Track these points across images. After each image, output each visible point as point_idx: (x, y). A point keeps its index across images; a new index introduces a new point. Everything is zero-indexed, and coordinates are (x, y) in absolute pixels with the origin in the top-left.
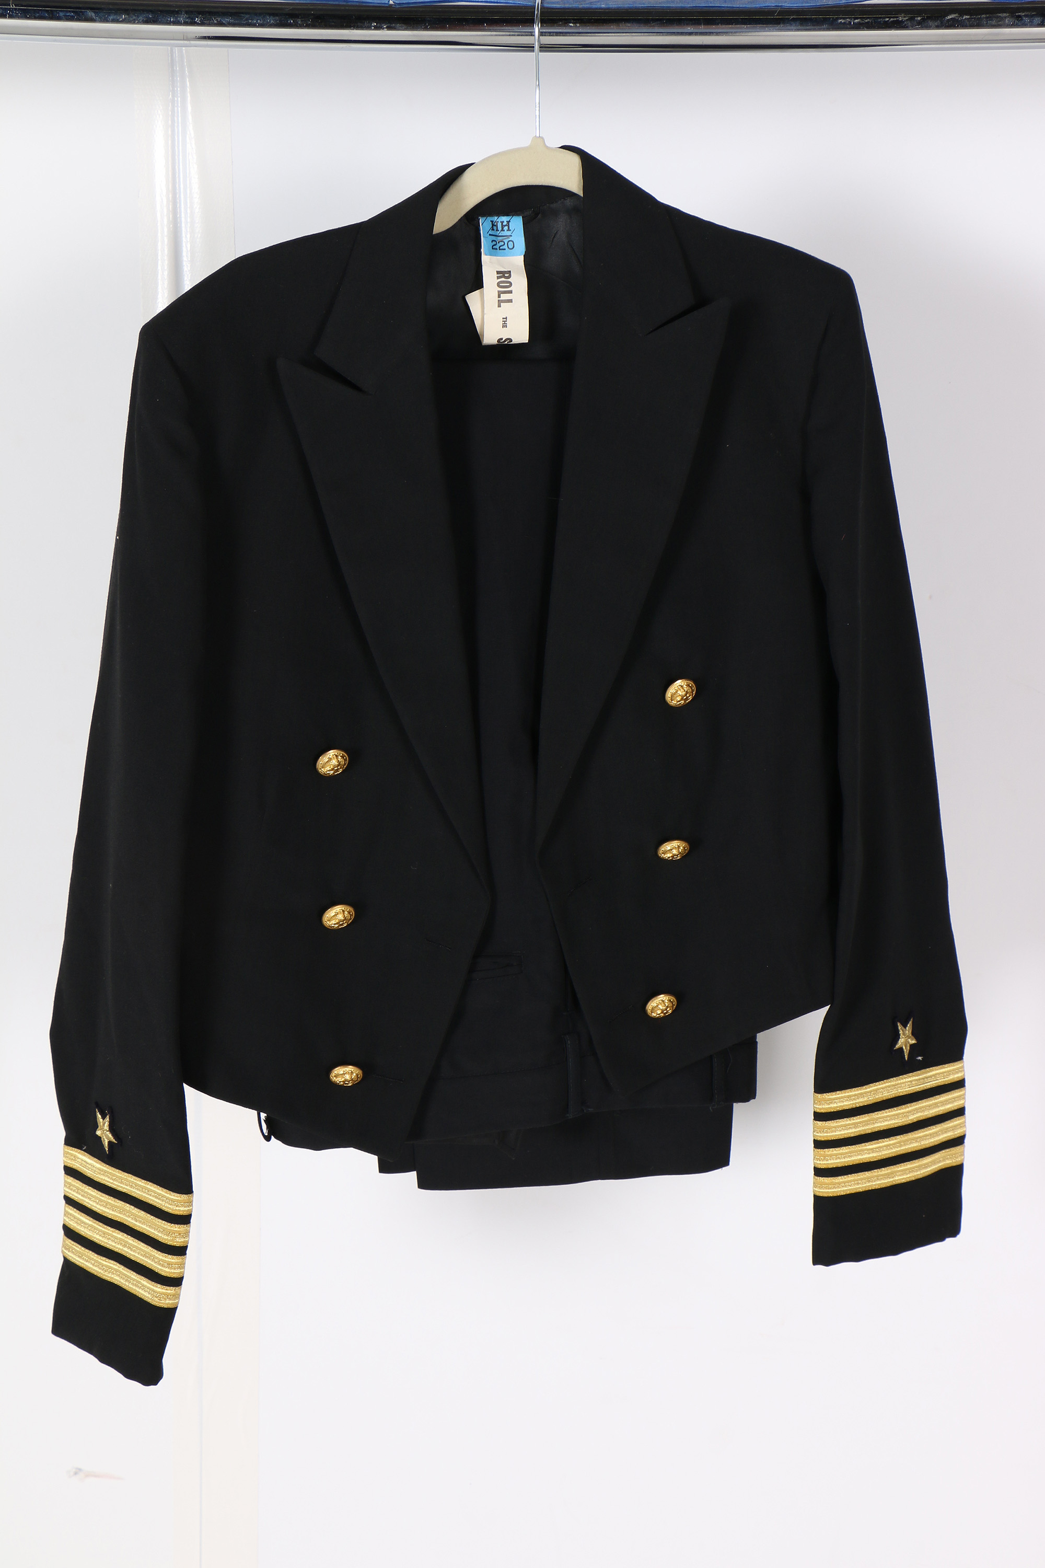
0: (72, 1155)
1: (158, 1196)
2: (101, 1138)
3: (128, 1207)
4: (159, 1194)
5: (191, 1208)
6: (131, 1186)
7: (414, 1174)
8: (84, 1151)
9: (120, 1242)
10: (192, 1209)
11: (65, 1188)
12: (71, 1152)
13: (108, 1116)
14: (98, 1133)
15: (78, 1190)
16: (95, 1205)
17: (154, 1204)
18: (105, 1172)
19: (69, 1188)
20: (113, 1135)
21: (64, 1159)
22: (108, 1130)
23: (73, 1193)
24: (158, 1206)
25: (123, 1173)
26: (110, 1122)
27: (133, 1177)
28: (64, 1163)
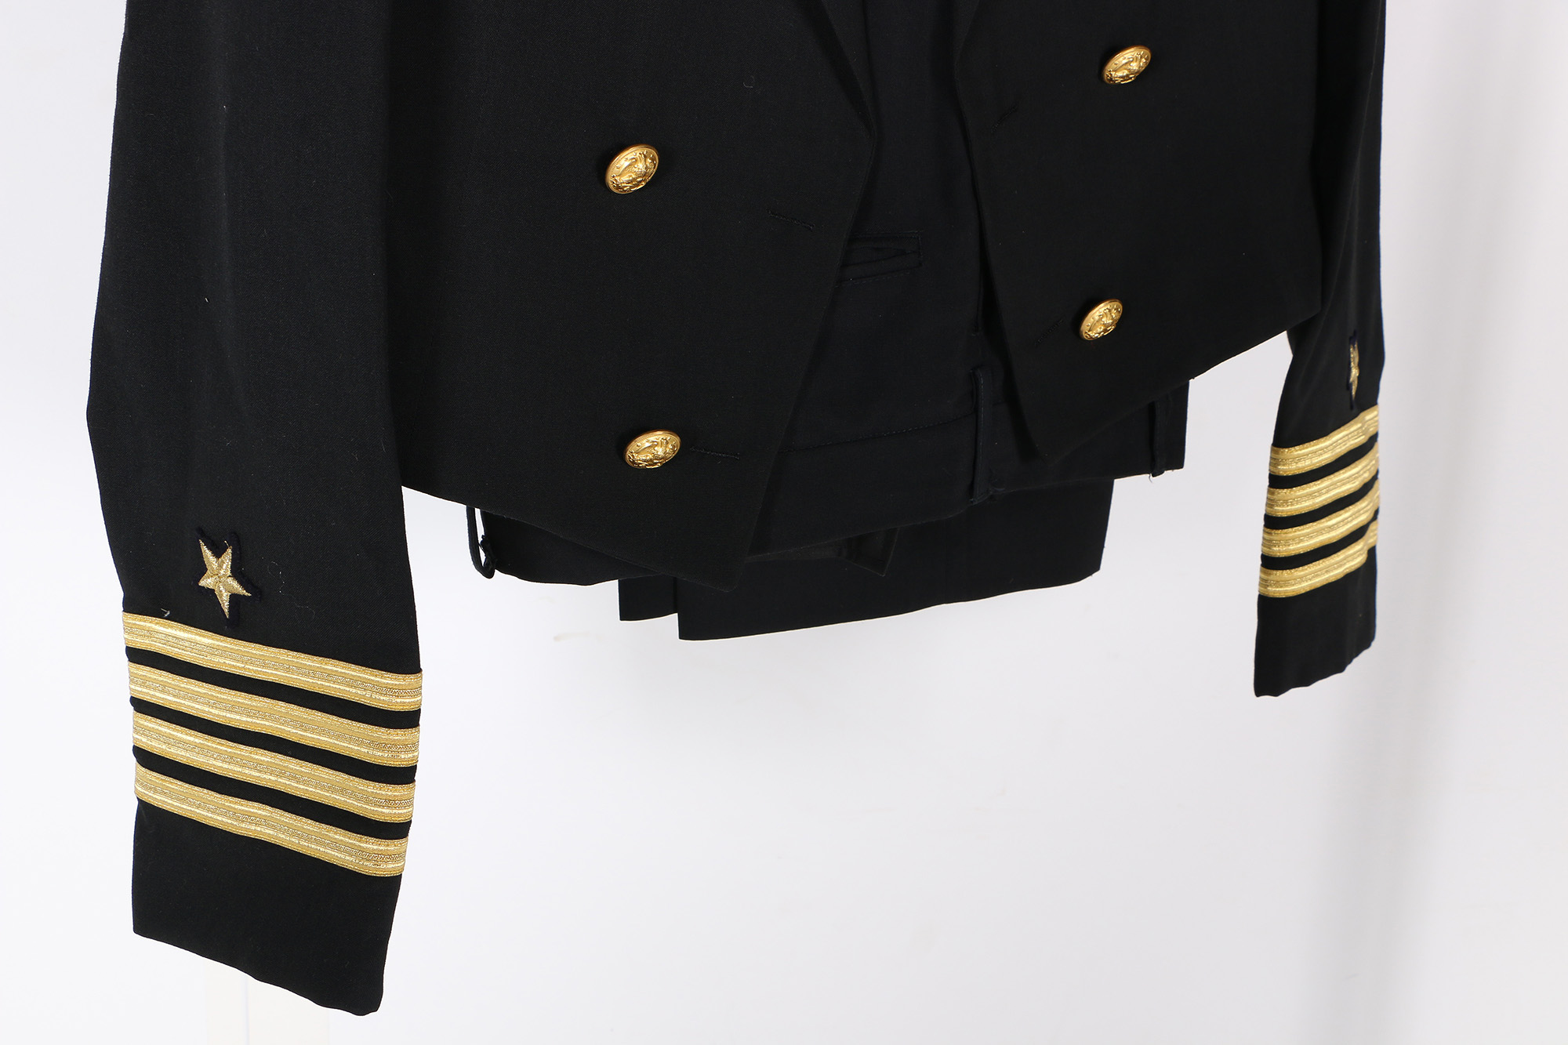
0: (142, 628)
1: (352, 682)
2: (214, 590)
3: (281, 707)
4: (352, 678)
5: (418, 699)
6: (288, 670)
7: (673, 619)
8: (167, 618)
9: (269, 769)
10: (421, 700)
11: (132, 687)
12: (142, 623)
13: (229, 551)
14: (206, 582)
15: (165, 686)
16: (207, 709)
17: (346, 697)
18: (225, 650)
19: (143, 685)
20: (241, 583)
21: (126, 636)
22: (229, 573)
23: (152, 693)
24: (355, 699)
25: (266, 648)
26: (233, 561)
27: (291, 653)
28: (126, 644)
